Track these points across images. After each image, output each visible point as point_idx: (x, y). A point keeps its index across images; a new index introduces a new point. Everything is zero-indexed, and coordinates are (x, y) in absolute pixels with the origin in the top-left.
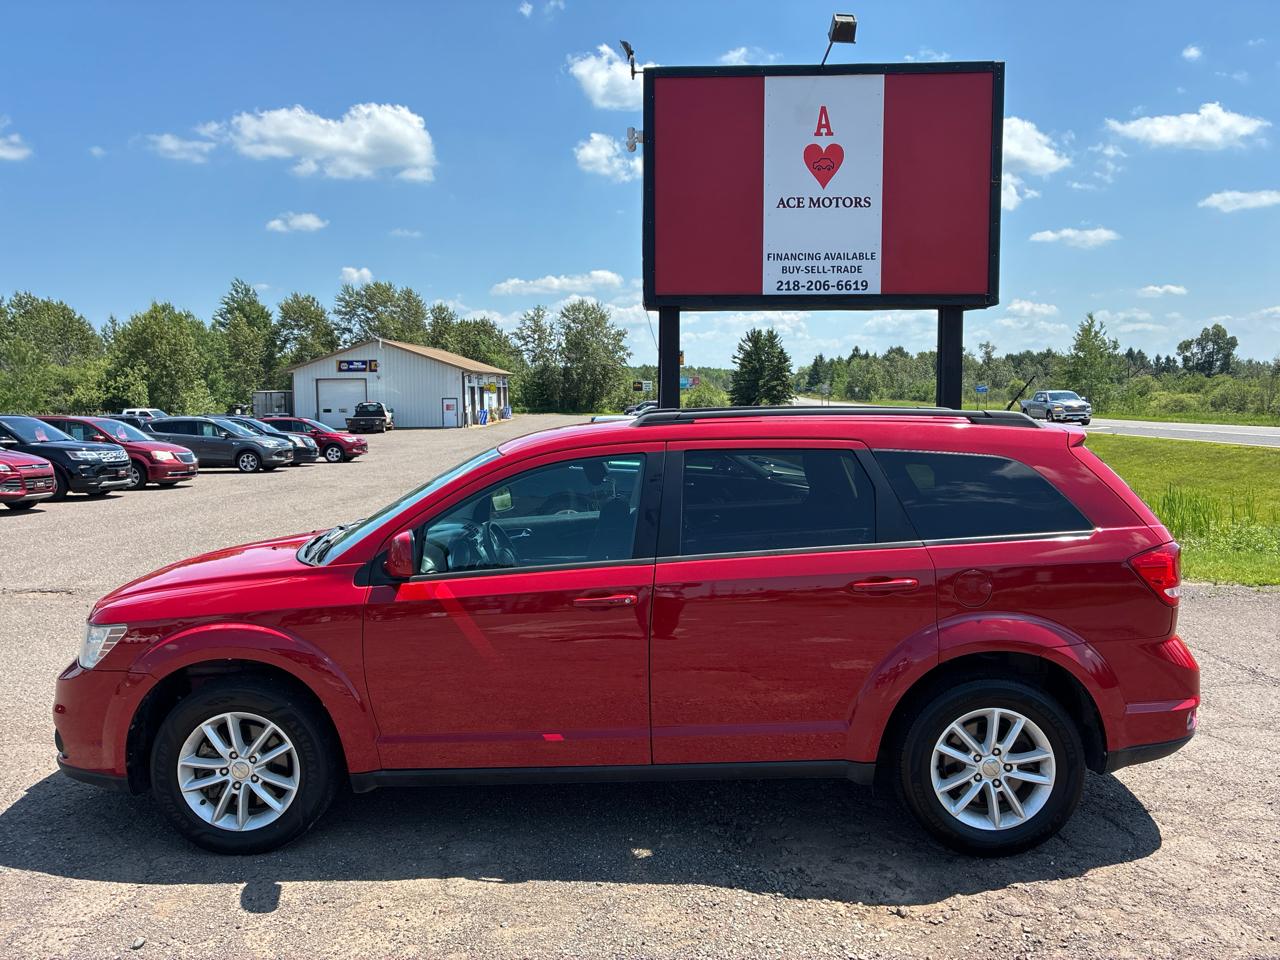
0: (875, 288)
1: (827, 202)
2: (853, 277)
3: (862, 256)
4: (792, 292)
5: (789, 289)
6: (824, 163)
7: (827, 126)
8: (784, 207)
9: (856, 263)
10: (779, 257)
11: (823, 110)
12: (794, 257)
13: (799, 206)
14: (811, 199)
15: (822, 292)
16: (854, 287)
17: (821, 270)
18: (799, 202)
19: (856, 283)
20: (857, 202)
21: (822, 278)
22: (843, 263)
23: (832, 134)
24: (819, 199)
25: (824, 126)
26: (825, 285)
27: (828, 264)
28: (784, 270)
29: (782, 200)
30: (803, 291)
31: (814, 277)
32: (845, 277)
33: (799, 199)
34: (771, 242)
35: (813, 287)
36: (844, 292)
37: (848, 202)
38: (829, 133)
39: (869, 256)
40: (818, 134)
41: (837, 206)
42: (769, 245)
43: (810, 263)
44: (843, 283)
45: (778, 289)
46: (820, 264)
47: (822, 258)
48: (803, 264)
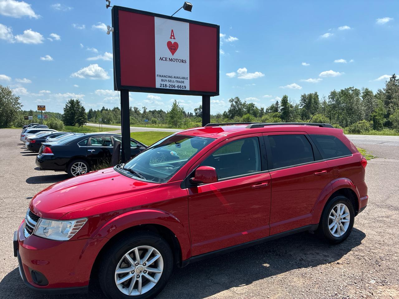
0: (188, 88)
1: (174, 60)
2: (182, 84)
3: (184, 78)
4: (165, 88)
5: (163, 87)
6: (173, 47)
7: (173, 36)
8: (161, 60)
9: (183, 80)
10: (160, 76)
11: (172, 31)
12: (165, 77)
13: (166, 60)
14: (169, 59)
15: (173, 88)
16: (182, 87)
17: (173, 81)
18: (166, 59)
19: (183, 86)
20: (182, 61)
21: (173, 84)
22: (179, 80)
23: (175, 39)
24: (171, 59)
25: (172, 36)
26: (174, 86)
27: (175, 80)
28: (162, 80)
29: (161, 58)
30: (168, 88)
31: (171, 84)
32: (180, 84)
33: (166, 58)
34: (158, 71)
35: (171, 87)
36: (179, 89)
37: (180, 61)
38: (174, 38)
39: (186, 78)
40: (171, 38)
41: (177, 62)
43: (170, 79)
44: (179, 86)
45: (160, 86)
46: (173, 79)
47: (173, 78)
48: (168, 79)
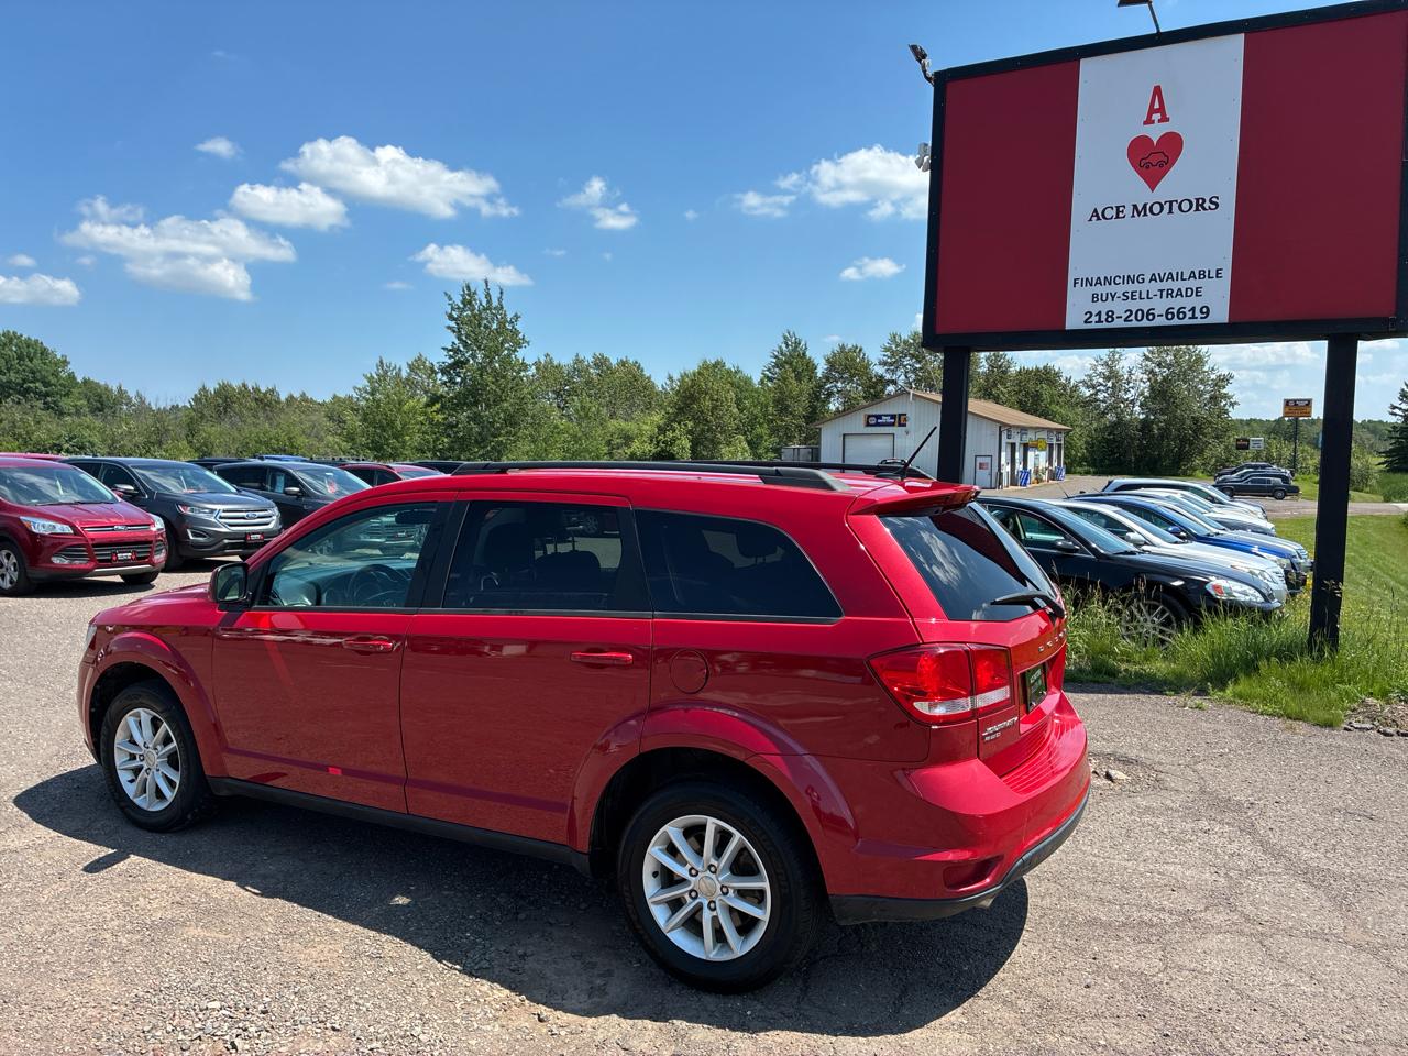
0: (1221, 314)
1: (1156, 209)
2: (1188, 303)
3: (1202, 274)
4: (1105, 325)
5: (1100, 321)
6: (1153, 158)
7: (1162, 110)
8: (1099, 219)
9: (1194, 284)
10: (1089, 282)
11: (1157, 91)
12: (1108, 281)
13: (1118, 217)
14: (1135, 206)
15: (1145, 323)
16: (1189, 314)
17: (1144, 295)
18: (1118, 212)
19: (1193, 309)
20: (1199, 204)
21: (1145, 305)
22: (1175, 285)
23: (1168, 120)
24: (1145, 205)
26: (1150, 314)
27: (1154, 287)
28: (1095, 298)
29: (1096, 211)
30: (1119, 323)
31: (1134, 305)
32: (1177, 303)
33: (1118, 207)
34: (1080, 263)
35: (1133, 317)
36: (1176, 322)
37: (1186, 206)
38: (1164, 119)
39: (1213, 274)
40: (1149, 121)
41: (1171, 212)
42: (1077, 267)
43: (1130, 287)
44: (1175, 311)
45: (1086, 322)
46: (1144, 288)
47: (1147, 280)
48: (1119, 289)
